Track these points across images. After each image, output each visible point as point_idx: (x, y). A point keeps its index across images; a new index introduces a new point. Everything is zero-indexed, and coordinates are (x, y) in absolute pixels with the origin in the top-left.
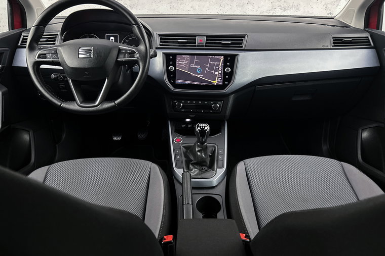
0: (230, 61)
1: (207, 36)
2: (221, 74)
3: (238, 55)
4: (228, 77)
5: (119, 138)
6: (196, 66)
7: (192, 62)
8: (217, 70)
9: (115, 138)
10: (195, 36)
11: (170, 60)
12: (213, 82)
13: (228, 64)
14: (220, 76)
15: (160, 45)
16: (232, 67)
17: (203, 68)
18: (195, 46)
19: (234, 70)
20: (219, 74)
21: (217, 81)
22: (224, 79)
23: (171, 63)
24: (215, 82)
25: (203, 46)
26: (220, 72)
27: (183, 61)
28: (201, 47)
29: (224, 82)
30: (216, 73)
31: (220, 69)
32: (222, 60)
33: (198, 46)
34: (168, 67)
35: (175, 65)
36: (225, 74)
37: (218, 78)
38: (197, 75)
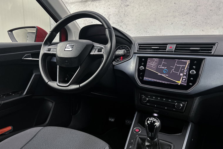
0: (197, 64)
1: (177, 44)
2: (186, 75)
3: (205, 59)
4: (193, 79)
5: (113, 120)
6: (163, 68)
7: (160, 64)
8: (182, 72)
9: (110, 119)
10: (167, 44)
11: (142, 61)
12: (177, 82)
13: (194, 67)
14: (185, 77)
15: (138, 51)
16: (198, 70)
17: (169, 69)
18: (165, 52)
19: (200, 72)
20: (184, 75)
21: (181, 82)
22: (189, 81)
23: (143, 64)
24: (179, 83)
25: (172, 52)
26: (185, 74)
27: (153, 63)
28: (170, 52)
29: (188, 83)
30: (181, 74)
31: (185, 70)
32: (188, 63)
33: (168, 51)
34: (139, 66)
35: (145, 66)
36: (190, 76)
37: (183, 79)
38: (163, 75)
